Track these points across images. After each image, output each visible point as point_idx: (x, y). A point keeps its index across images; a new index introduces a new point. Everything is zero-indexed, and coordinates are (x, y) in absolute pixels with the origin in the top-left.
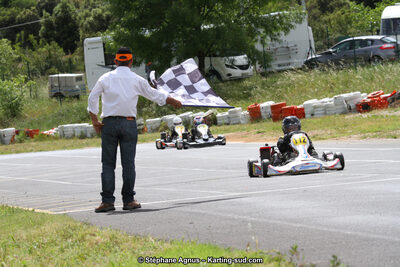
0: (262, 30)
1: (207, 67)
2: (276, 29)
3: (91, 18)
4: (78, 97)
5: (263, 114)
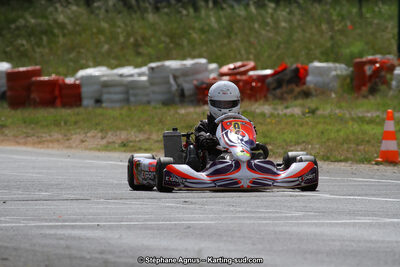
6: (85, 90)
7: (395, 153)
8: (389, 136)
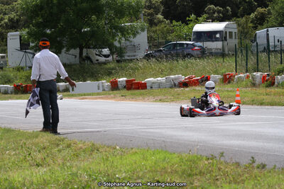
0: (119, 34)
1: (84, 54)
2: (128, 34)
3: (6, 21)
4: (2, 68)
5: (119, 86)
6: (147, 85)
7: (240, 101)
8: (238, 96)
